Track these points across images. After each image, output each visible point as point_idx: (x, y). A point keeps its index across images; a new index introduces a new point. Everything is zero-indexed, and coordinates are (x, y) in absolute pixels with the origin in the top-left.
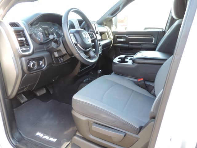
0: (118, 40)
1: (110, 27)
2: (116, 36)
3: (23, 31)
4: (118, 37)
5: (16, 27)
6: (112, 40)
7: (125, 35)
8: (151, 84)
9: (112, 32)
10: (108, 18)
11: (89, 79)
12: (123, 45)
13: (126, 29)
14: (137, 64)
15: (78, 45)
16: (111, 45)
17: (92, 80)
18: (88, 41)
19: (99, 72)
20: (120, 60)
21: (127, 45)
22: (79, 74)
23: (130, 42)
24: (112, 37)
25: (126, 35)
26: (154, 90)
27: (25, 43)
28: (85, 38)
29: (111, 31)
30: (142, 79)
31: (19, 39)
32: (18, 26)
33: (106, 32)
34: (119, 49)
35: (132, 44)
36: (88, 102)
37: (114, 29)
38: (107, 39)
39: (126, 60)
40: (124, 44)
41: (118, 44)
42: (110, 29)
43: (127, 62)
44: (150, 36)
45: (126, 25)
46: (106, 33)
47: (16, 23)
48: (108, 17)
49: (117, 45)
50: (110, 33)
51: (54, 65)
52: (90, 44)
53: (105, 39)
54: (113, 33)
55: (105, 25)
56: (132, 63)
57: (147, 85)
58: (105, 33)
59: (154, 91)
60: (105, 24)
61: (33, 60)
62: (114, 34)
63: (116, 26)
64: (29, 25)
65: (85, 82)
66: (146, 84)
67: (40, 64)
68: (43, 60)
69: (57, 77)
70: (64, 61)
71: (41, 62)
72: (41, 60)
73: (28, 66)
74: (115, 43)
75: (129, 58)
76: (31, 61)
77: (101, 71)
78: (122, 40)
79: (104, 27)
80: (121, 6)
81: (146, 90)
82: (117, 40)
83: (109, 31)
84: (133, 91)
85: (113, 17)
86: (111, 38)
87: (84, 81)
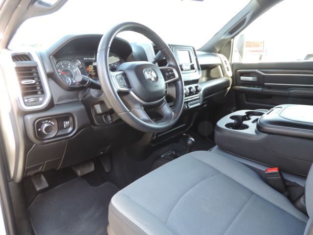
0: (242, 78)
1: (228, 55)
2: (238, 71)
3: (36, 67)
4: (243, 74)
5: (26, 60)
6: (231, 80)
7: (257, 71)
8: (299, 182)
9: (230, 64)
10: (223, 40)
11: (174, 153)
12: (251, 88)
13: (260, 58)
14: (266, 135)
15: (132, 93)
16: (229, 88)
17: (178, 155)
18: (156, 86)
19: (190, 142)
20: (233, 121)
21: (260, 89)
22: (153, 141)
23: (265, 84)
24: (230, 74)
25: (259, 69)
26: (305, 198)
27: (38, 88)
28: (150, 79)
29: (228, 63)
30: (275, 170)
31: (23, 82)
32: (30, 59)
33: (219, 64)
34: (244, 95)
35: (269, 87)
36: (131, 220)
37: (236, 59)
38: (219, 77)
39: (245, 122)
40: (254, 87)
41: (241, 87)
42: (228, 59)
43: (246, 127)
44: (311, 71)
45: (260, 51)
46: (219, 67)
47: (26, 54)
48: (223, 37)
49: (240, 89)
50: (227, 66)
51: (95, 128)
52: (160, 92)
53: (217, 76)
54: (232, 66)
55: (219, 53)
56: (256, 132)
57: (288, 184)
58: (217, 66)
59: (305, 202)
60: (218, 50)
61: (48, 120)
62: (235, 68)
63: (241, 53)
64: (51, 57)
65: (163, 158)
66: (284, 181)
67: (65, 127)
68: (71, 119)
69: (108, 147)
70: (114, 120)
71: (66, 123)
72: (67, 120)
73: (38, 131)
74: (236, 85)
75: (253, 118)
76: (45, 120)
77: (193, 139)
78: (250, 79)
79: (216, 56)
80: (248, 17)
81: (285, 195)
82: (240, 78)
83: (224, 63)
84: (252, 193)
85: (233, 37)
86: (227, 76)
87: (162, 156)
